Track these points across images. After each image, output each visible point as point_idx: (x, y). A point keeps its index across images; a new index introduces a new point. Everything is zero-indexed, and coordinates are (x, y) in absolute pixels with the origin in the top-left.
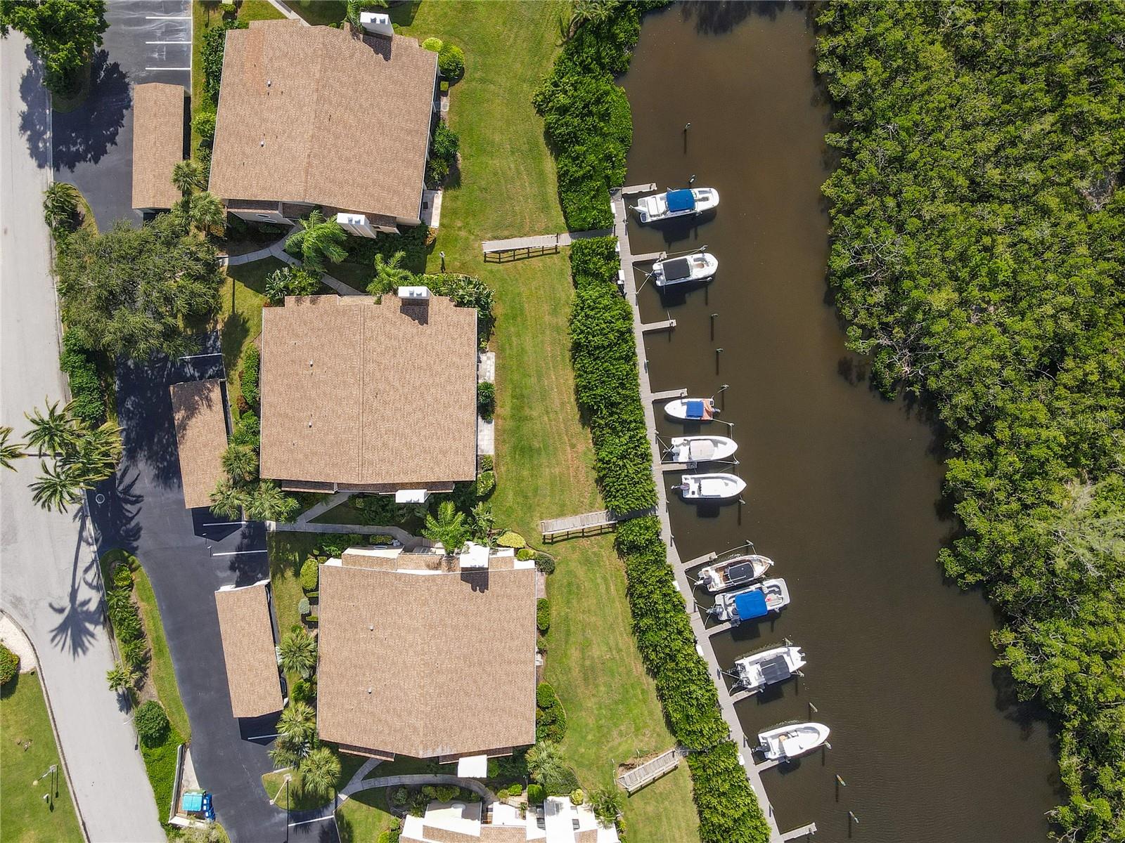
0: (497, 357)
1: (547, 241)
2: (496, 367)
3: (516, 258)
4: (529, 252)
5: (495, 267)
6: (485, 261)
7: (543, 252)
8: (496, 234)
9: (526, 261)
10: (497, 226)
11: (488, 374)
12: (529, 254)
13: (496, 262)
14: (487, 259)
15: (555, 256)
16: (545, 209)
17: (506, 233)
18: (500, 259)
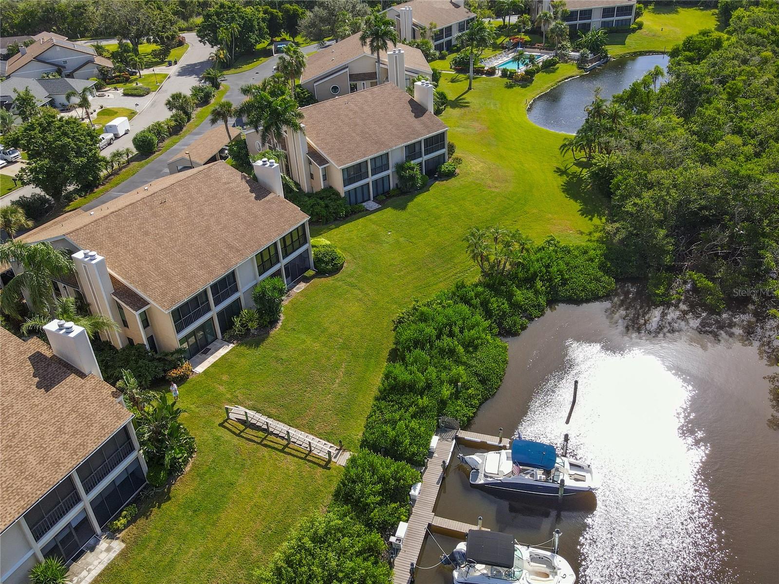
0: (123, 554)
1: (322, 447)
2: (107, 569)
3: (265, 442)
4: (286, 446)
5: (227, 436)
6: (221, 425)
7: (307, 456)
8: (259, 406)
9: (273, 453)
10: (267, 399)
11: (85, 573)
12: (286, 447)
13: (234, 433)
14: (226, 424)
15: (320, 470)
16: (344, 412)
17: (274, 412)
18: (241, 432)
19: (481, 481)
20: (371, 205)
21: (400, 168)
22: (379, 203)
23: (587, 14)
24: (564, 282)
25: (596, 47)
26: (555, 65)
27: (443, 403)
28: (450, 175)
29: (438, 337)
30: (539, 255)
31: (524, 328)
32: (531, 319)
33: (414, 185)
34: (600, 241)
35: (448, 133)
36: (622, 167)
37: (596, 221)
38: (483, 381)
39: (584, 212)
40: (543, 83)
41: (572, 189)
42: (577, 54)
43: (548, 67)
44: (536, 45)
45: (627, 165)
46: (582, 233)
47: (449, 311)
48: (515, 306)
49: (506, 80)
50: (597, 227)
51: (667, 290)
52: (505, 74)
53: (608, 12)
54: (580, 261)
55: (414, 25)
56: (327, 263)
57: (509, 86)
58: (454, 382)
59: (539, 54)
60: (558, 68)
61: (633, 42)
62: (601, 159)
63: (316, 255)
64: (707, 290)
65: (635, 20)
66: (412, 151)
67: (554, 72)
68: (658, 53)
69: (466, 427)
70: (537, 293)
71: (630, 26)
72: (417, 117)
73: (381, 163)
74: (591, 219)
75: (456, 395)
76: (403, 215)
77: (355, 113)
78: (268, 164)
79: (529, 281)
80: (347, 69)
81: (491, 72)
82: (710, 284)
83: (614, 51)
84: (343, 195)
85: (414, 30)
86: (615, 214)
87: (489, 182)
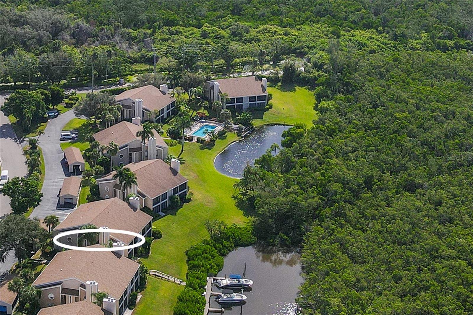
3: (162, 279)
12: (168, 280)
15: (179, 285)
18: (155, 277)
19: (222, 286)
20: (162, 214)
21: (171, 198)
22: (165, 213)
23: (240, 100)
24: (240, 239)
25: (246, 123)
26: (225, 134)
27: (208, 270)
28: (189, 200)
29: (203, 254)
30: (230, 230)
31: (228, 253)
32: (230, 251)
33: (177, 205)
34: (251, 225)
35: (188, 183)
36: (258, 197)
37: (250, 218)
38: (218, 266)
39: (245, 215)
40: (220, 146)
41: (240, 205)
42: (237, 126)
43: (222, 135)
44: (213, 119)
45: (259, 196)
46: (245, 223)
47: (205, 247)
48: (224, 246)
49: (200, 144)
50: (250, 220)
51: (273, 240)
52: (198, 140)
53: (252, 99)
54: (245, 232)
55: (143, 109)
56: (157, 234)
57: (202, 148)
58: (210, 264)
59: (215, 125)
60: (227, 136)
61: (268, 117)
62: (251, 193)
63: (153, 232)
64: (286, 240)
65: (268, 102)
66: (175, 191)
67: (224, 139)
68: (281, 125)
69: (215, 276)
70: (231, 243)
71: (265, 106)
72: (174, 175)
73: (165, 196)
74: (248, 218)
75: (211, 268)
76: (176, 217)
77: (150, 175)
78: (136, 199)
79: (228, 239)
80: (128, 147)
81: (191, 139)
82: (287, 237)
83: (256, 123)
84: (152, 209)
85: (143, 112)
86: (257, 215)
87: (206, 203)
